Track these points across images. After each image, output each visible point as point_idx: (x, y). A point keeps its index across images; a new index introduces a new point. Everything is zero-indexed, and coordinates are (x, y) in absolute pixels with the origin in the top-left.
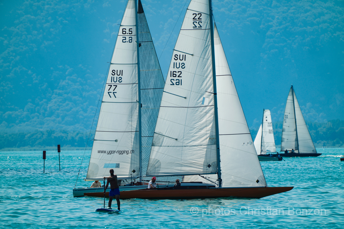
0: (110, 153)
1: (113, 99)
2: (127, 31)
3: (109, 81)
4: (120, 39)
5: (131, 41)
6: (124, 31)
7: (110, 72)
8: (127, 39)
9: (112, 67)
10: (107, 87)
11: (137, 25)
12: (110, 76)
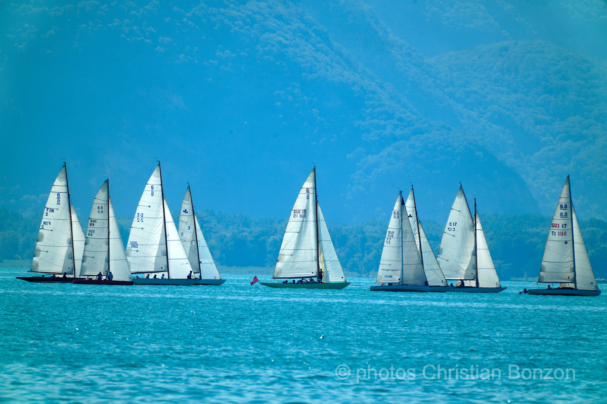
0: (387, 270)
1: (389, 245)
2: (396, 213)
3: (387, 236)
4: (393, 216)
5: (398, 217)
6: (395, 213)
7: (388, 232)
8: (396, 217)
9: (389, 230)
10: (386, 239)
11: (401, 210)
12: (387, 234)
